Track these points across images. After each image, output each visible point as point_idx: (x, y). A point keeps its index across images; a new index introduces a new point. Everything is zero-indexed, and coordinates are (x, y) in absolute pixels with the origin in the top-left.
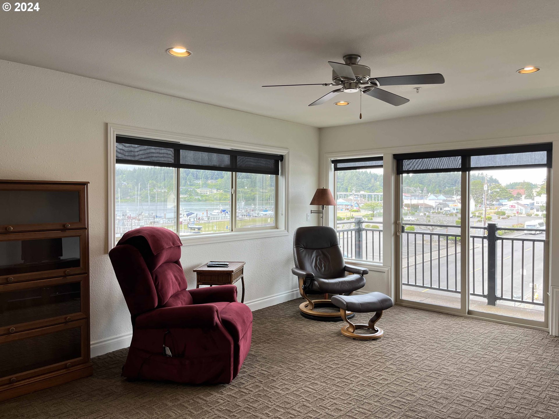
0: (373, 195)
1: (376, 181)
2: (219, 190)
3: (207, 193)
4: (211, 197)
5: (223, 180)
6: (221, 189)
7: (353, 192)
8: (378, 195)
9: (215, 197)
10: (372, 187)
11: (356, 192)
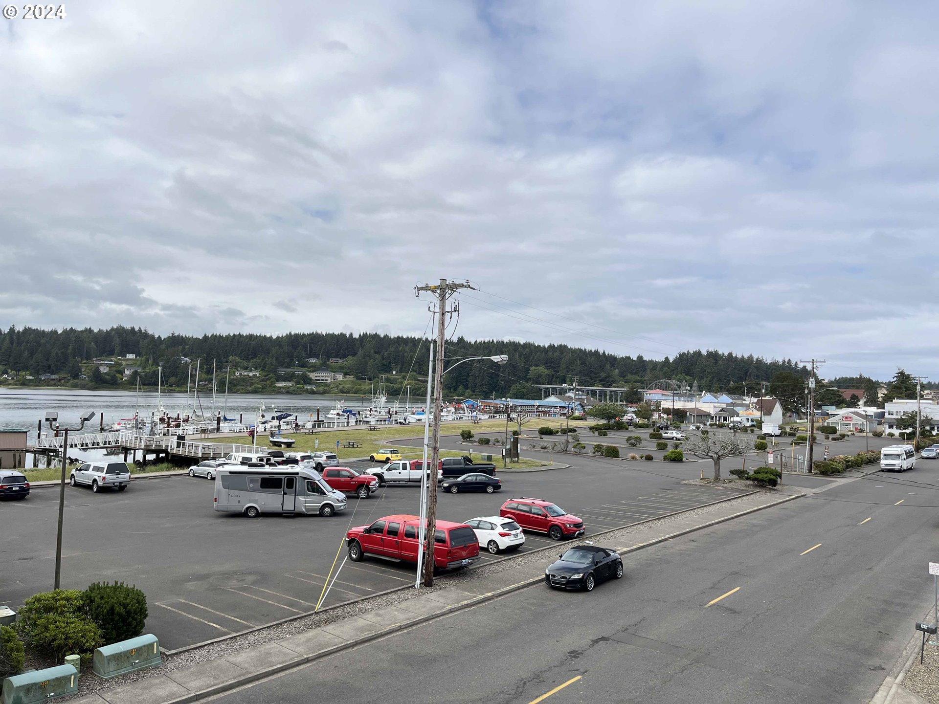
0: (608, 391)
1: (613, 368)
2: (348, 376)
3: (327, 380)
4: (334, 387)
5: (355, 358)
6: (352, 373)
7: (574, 386)
8: (616, 392)
9: (340, 387)
10: (606, 378)
11: (579, 385)
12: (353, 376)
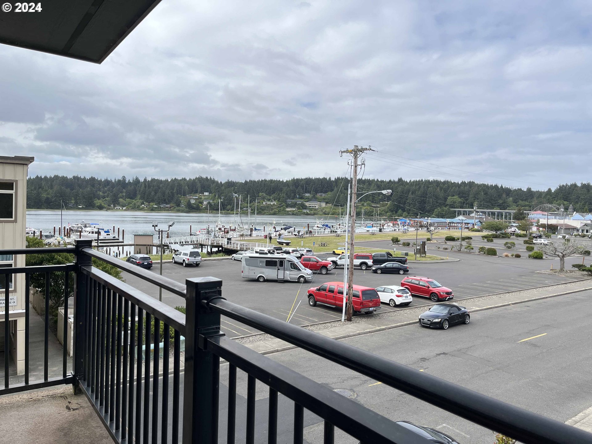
0: (504, 213)
1: (508, 197)
2: (328, 204)
3: (315, 207)
4: (320, 211)
5: (332, 193)
6: (330, 202)
7: (475, 209)
8: (510, 214)
9: (324, 211)
10: (502, 203)
11: (478, 209)
12: (331, 204)
